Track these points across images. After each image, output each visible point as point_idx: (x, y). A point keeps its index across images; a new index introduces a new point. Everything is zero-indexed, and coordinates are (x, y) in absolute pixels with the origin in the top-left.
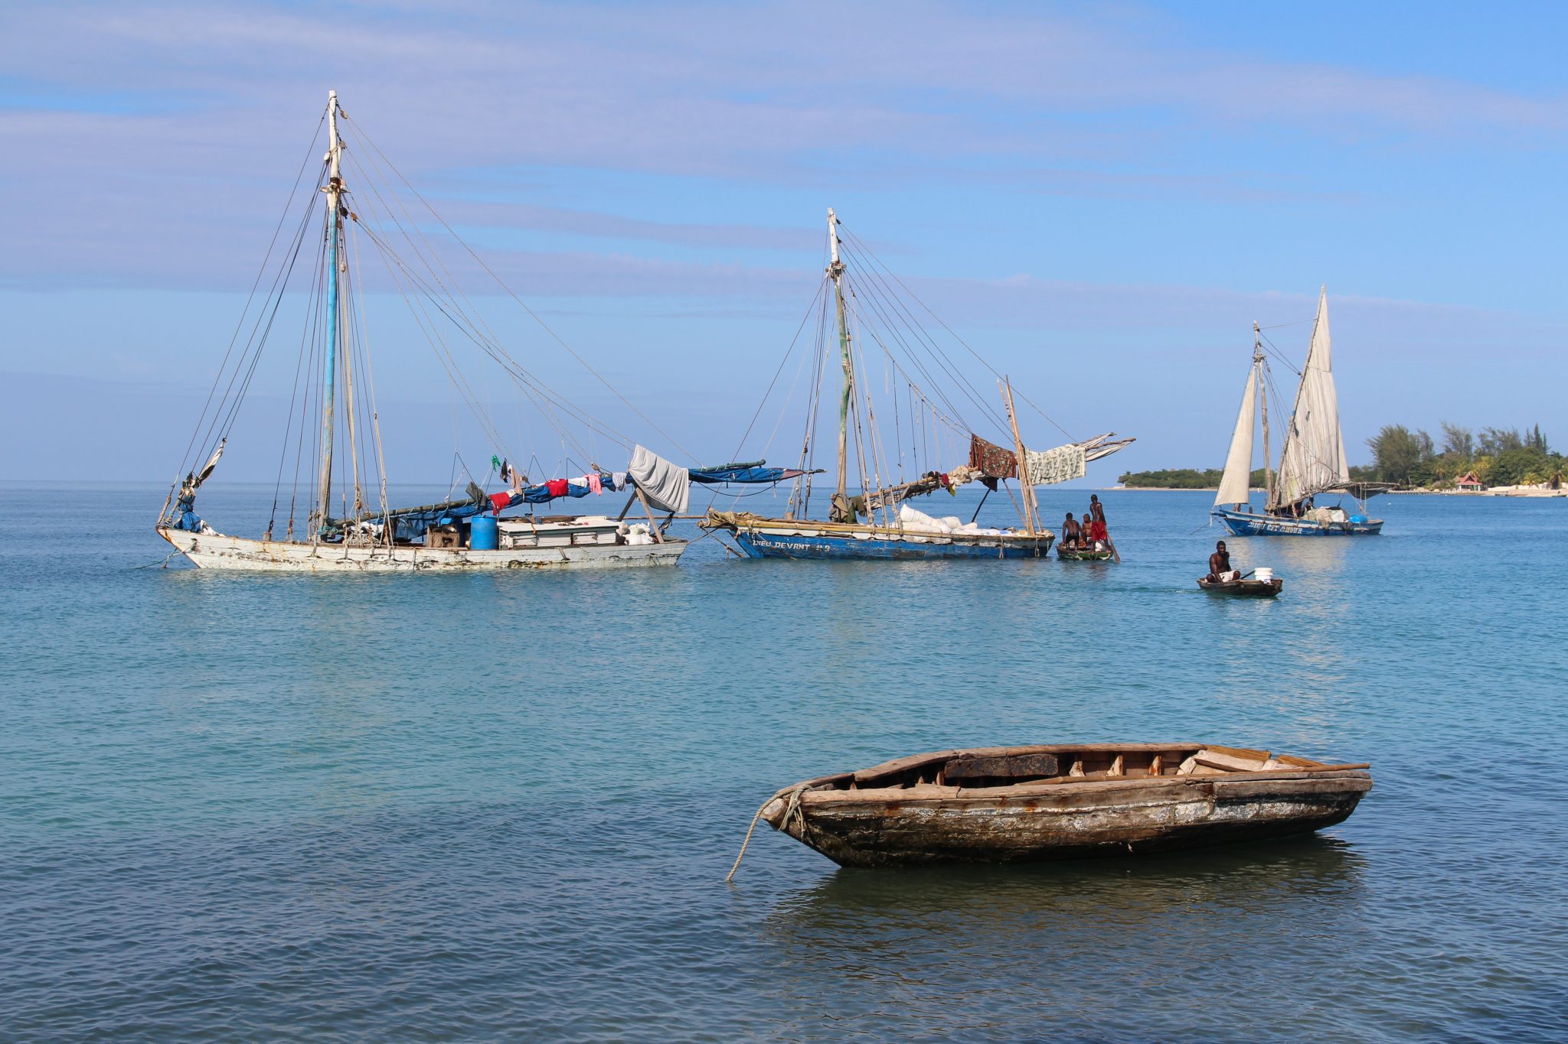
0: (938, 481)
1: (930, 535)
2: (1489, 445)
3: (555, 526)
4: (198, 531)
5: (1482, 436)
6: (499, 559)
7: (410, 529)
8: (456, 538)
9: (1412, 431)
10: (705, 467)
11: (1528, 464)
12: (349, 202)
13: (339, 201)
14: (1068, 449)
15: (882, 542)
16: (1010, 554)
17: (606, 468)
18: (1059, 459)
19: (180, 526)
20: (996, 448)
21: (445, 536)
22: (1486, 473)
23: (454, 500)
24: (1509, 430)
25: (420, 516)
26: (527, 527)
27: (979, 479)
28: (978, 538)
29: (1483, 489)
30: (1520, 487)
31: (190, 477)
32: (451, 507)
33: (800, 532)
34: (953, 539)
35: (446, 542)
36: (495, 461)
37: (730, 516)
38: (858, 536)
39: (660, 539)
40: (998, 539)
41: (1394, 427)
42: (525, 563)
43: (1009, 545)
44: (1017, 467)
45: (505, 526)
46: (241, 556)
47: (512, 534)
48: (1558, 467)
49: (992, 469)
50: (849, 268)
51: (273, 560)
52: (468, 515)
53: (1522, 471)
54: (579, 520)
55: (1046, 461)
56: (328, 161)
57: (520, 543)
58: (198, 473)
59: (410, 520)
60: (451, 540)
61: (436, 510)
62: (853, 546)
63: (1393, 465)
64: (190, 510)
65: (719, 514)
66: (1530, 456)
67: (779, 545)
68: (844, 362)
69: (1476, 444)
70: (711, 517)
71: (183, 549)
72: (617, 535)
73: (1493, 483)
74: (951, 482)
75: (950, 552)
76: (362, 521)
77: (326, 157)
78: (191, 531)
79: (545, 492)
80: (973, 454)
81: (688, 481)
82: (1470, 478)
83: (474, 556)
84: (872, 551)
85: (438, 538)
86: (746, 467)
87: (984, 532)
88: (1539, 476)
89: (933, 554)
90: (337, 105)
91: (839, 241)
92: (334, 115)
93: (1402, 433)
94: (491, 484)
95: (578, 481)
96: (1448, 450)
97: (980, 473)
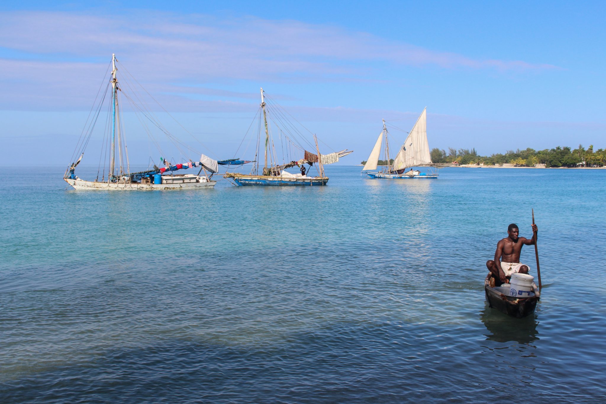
0: (295, 163)
1: (290, 178)
2: (461, 153)
3: (178, 177)
4: (75, 179)
5: (459, 151)
6: (162, 187)
7: (137, 178)
8: (150, 181)
9: (440, 150)
10: (222, 160)
11: (471, 158)
12: (119, 85)
13: (116, 85)
14: (333, 154)
15: (276, 181)
16: (315, 184)
17: (194, 161)
18: (331, 157)
19: (70, 178)
20: (312, 154)
21: (147, 180)
22: (460, 161)
23: (150, 170)
24: (466, 149)
25: (140, 175)
26: (170, 178)
27: (307, 163)
28: (304, 179)
29: (459, 165)
30: (469, 165)
31: (73, 164)
32: (149, 172)
33: (252, 178)
34: (297, 180)
35: (147, 182)
36: (161, 159)
37: (232, 174)
38: (269, 179)
39: (209, 181)
40: (310, 180)
41: (436, 148)
42: (169, 188)
43: (314, 181)
44: (318, 160)
45: (164, 177)
46: (88, 186)
47: (166, 180)
48: (479, 159)
49: (311, 160)
50: (267, 104)
51: (97, 187)
52: (154, 174)
53: (469, 161)
54: (185, 176)
55: (327, 158)
56: (112, 74)
57: (168, 182)
58: (75, 163)
59: (137, 176)
60: (148, 181)
61: (144, 173)
62: (268, 182)
63: (435, 159)
64: (73, 173)
65: (229, 174)
66: (472, 156)
67: (247, 182)
68: (266, 130)
69: (458, 153)
70: (227, 174)
71: (71, 184)
72: (196, 180)
73: (462, 163)
74: (298, 164)
75: (296, 184)
76: (122, 176)
77: (112, 73)
78: (74, 179)
79: (176, 168)
80: (305, 156)
81: (217, 164)
82: (456, 163)
83: (154, 186)
84: (273, 183)
85: (145, 181)
86: (234, 160)
87: (307, 178)
88: (474, 162)
89: (291, 184)
90: (115, 58)
91: (264, 97)
92: (114, 61)
93: (438, 150)
94: (161, 166)
95: (185, 164)
96: (450, 155)
97: (307, 161)
